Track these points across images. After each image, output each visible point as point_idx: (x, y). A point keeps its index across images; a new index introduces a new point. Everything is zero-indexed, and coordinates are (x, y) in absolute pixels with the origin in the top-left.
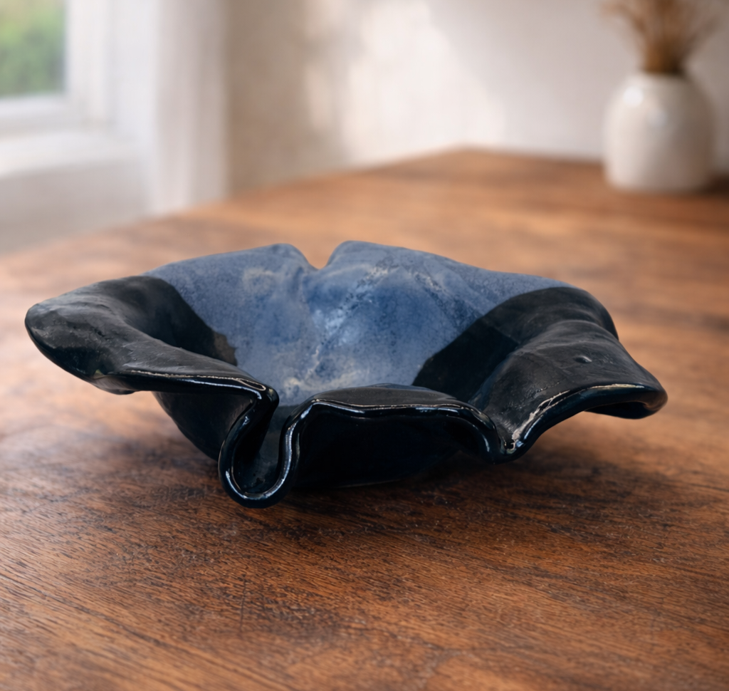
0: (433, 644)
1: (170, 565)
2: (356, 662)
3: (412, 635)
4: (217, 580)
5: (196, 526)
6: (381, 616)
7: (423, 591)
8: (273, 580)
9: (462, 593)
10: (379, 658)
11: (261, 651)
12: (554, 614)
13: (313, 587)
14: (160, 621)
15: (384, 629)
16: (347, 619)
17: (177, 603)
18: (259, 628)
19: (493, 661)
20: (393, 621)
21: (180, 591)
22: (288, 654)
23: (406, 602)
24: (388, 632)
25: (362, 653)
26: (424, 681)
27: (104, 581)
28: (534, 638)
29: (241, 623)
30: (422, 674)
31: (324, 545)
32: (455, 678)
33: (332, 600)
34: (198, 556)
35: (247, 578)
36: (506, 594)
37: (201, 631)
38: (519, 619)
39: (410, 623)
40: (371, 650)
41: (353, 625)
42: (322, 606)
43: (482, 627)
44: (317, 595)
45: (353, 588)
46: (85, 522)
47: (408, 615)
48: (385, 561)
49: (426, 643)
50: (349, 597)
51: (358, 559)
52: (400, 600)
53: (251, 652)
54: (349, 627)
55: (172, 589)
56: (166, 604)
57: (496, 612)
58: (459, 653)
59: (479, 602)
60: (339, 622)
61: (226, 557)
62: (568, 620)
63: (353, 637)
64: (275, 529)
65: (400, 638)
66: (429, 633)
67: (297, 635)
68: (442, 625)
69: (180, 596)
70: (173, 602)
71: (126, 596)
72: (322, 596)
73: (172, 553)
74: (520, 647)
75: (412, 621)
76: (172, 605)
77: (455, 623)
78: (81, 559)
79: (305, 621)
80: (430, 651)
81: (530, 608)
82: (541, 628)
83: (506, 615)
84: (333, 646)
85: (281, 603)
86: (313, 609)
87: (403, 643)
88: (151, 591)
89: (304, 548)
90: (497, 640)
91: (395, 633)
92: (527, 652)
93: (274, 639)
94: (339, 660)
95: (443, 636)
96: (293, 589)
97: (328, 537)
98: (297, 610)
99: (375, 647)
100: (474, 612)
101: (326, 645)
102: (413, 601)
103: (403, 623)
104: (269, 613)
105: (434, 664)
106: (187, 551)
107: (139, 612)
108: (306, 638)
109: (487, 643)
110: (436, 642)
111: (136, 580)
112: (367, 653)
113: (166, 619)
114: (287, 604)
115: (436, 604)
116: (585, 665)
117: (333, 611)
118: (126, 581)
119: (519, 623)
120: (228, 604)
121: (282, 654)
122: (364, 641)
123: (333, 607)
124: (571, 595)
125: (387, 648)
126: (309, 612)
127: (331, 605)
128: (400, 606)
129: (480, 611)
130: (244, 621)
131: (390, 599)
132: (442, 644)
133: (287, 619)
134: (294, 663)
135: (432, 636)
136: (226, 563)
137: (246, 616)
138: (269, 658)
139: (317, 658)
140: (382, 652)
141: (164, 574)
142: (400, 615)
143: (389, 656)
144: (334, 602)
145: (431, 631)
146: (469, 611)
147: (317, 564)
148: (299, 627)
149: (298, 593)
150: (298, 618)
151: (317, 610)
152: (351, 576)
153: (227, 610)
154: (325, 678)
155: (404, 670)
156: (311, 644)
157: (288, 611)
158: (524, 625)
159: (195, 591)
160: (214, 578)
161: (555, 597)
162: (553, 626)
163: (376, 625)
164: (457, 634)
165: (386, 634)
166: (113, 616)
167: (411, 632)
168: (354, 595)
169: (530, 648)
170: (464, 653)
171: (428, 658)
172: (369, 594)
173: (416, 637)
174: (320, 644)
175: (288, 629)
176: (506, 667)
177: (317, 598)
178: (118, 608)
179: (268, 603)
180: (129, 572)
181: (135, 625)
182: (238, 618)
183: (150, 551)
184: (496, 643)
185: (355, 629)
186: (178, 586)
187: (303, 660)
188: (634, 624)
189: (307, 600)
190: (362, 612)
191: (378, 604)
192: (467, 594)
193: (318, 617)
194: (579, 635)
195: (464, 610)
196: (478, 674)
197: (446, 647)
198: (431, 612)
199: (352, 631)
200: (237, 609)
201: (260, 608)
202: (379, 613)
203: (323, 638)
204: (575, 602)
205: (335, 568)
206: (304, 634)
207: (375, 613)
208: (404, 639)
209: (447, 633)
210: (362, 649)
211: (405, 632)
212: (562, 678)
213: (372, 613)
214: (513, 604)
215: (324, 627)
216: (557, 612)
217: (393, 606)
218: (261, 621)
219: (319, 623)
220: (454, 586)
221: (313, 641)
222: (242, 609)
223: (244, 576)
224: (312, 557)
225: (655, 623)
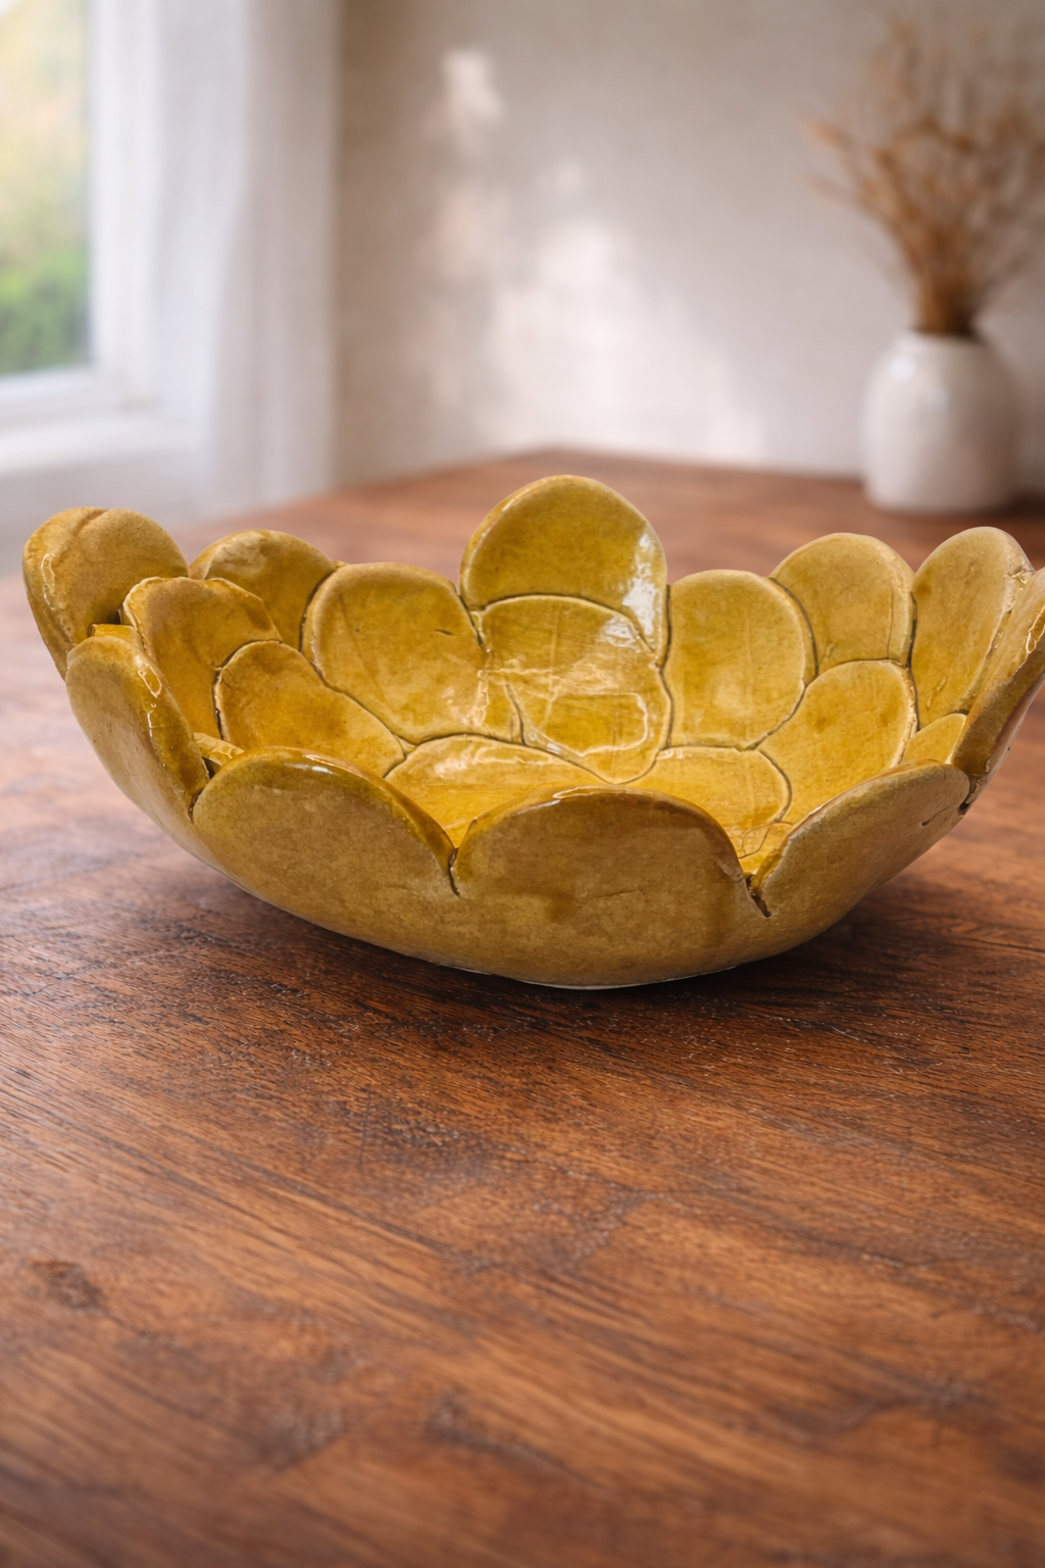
0: (616, 1183)
1: (279, 1070)
2: (512, 1206)
3: (588, 1171)
4: (334, 1090)
5: (310, 1016)
6: (546, 1143)
7: (598, 1110)
8: (404, 1092)
9: (650, 1115)
10: (543, 1202)
11: (385, 1190)
12: (773, 1147)
13: (456, 1102)
14: (271, 1146)
15: (551, 1162)
16: (501, 1147)
17: (291, 1122)
18: (385, 1157)
19: (699, 1207)
20: (562, 1150)
21: (294, 1105)
22: (421, 1193)
23: (578, 1125)
24: (555, 1165)
25: (520, 1193)
26: (606, 1234)
27: (192, 1091)
28: (751, 1179)
29: (363, 1151)
30: (602, 1225)
31: (471, 1046)
32: (650, 1231)
33: (482, 1120)
34: (313, 1058)
35: (372, 1089)
36: (708, 1118)
37: (324, 1161)
38: (728, 1153)
39: (584, 1153)
40: (533, 1190)
41: (509, 1155)
42: (468, 1128)
43: (680, 1162)
44: (461, 1113)
45: (509, 1105)
46: (164, 1006)
47: (581, 1143)
48: (550, 1068)
49: (609, 1182)
50: (504, 1117)
51: (516, 1065)
52: (571, 1122)
53: (373, 1192)
54: (503, 1157)
55: (283, 1103)
56: (278, 1124)
57: (696, 1142)
58: (653, 1196)
59: (673, 1127)
60: (491, 1151)
61: (346, 1059)
62: (792, 1155)
63: (508, 1171)
64: (406, 1023)
65: (571, 1173)
66: (611, 1169)
67: (433, 1167)
68: (628, 1157)
69: (295, 1113)
70: (286, 1121)
71: (223, 1111)
72: (469, 1115)
73: (280, 1053)
74: (733, 1190)
75: (587, 1151)
76: (284, 1125)
77: (644, 1156)
78: (160, 1060)
79: (445, 1149)
80: (613, 1192)
81: (742, 1139)
82: (758, 1165)
83: (709, 1145)
84: (481, 1184)
85: (413, 1124)
86: (456, 1133)
87: (577, 1182)
88: (257, 1105)
89: (445, 1050)
90: (700, 1180)
91: (566, 1168)
92: (743, 1197)
93: (403, 1173)
94: (488, 1203)
95: (631, 1172)
96: (429, 1104)
97: (476, 1035)
98: (435, 1134)
99: (538, 1186)
100: (668, 1141)
101: (473, 1182)
102: (587, 1124)
103: (575, 1154)
104: (398, 1138)
105: (619, 1211)
106: (298, 1050)
107: (242, 1134)
108: (446, 1172)
109: (687, 1183)
110: (621, 1180)
111: (235, 1090)
112: (526, 1194)
113: (280, 1143)
114: (422, 1125)
115: (616, 1130)
116: (824, 1215)
117: (483, 1136)
118: (222, 1091)
119: (727, 1157)
120: (347, 1125)
121: (413, 1194)
122: (523, 1177)
123: (482, 1130)
124: (796, 1122)
125: (553, 1187)
126: (451, 1136)
127: (480, 1127)
128: (571, 1130)
129: (675, 1140)
130: (366, 1148)
131: (558, 1120)
132: (629, 1183)
133: (420, 1146)
134: (427, 1205)
135: (615, 1173)
136: (345, 1068)
137: (369, 1140)
138: (396, 1199)
139: (457, 1200)
140: (547, 1193)
141: (273, 1082)
142: (571, 1142)
143: (556, 1199)
144: (484, 1122)
145: (613, 1166)
146: (661, 1139)
147: (461, 1071)
148: (437, 1156)
149: (437, 1110)
150: (436, 1145)
151: (462, 1134)
152: (506, 1089)
153: (346, 1133)
154: (467, 1228)
155: (576, 1218)
156: (451, 1179)
157: (422, 1133)
158: (736, 1161)
159: (310, 1107)
160: (331, 1088)
161: (772, 1124)
162: (773, 1163)
163: (539, 1155)
164: (648, 1170)
165: (553, 1168)
166: (208, 1139)
167: (586, 1167)
168: (511, 1115)
169: (746, 1191)
170: (661, 1196)
171: (611, 1202)
172: (530, 1113)
173: (594, 1173)
174: (464, 1180)
175: (422, 1158)
176: (718, 1216)
177: (462, 1118)
178: (213, 1128)
179: (397, 1123)
180: (226, 1080)
181: (236, 1151)
182: (359, 1143)
183: (252, 1050)
184: (700, 1184)
185: (511, 1160)
186: (291, 1099)
187: (438, 1203)
188: (877, 1161)
189: (449, 1120)
190: (521, 1138)
191: (542, 1126)
192: (655, 1116)
193: (463, 1143)
194: (810, 1175)
195: (652, 1138)
196: (680, 1224)
197: (636, 1188)
198: (612, 1139)
199: (506, 1163)
200: (359, 1131)
201: (387, 1130)
202: (543, 1140)
203: (468, 1173)
204: (799, 1130)
205: (484, 1077)
206: (443, 1166)
207: (538, 1140)
208: (578, 1176)
209: (636, 1169)
210: (520, 1188)
211: (577, 1166)
212: (796, 1232)
213: (533, 1140)
214: (717, 1132)
215: (469, 1157)
216: (778, 1144)
217: (561, 1131)
218: (387, 1147)
219: (464, 1152)
220: (637, 1105)
221: (454, 1176)
222: (364, 1132)
223: (368, 1085)
224: (454, 1063)
225: (903, 1161)
